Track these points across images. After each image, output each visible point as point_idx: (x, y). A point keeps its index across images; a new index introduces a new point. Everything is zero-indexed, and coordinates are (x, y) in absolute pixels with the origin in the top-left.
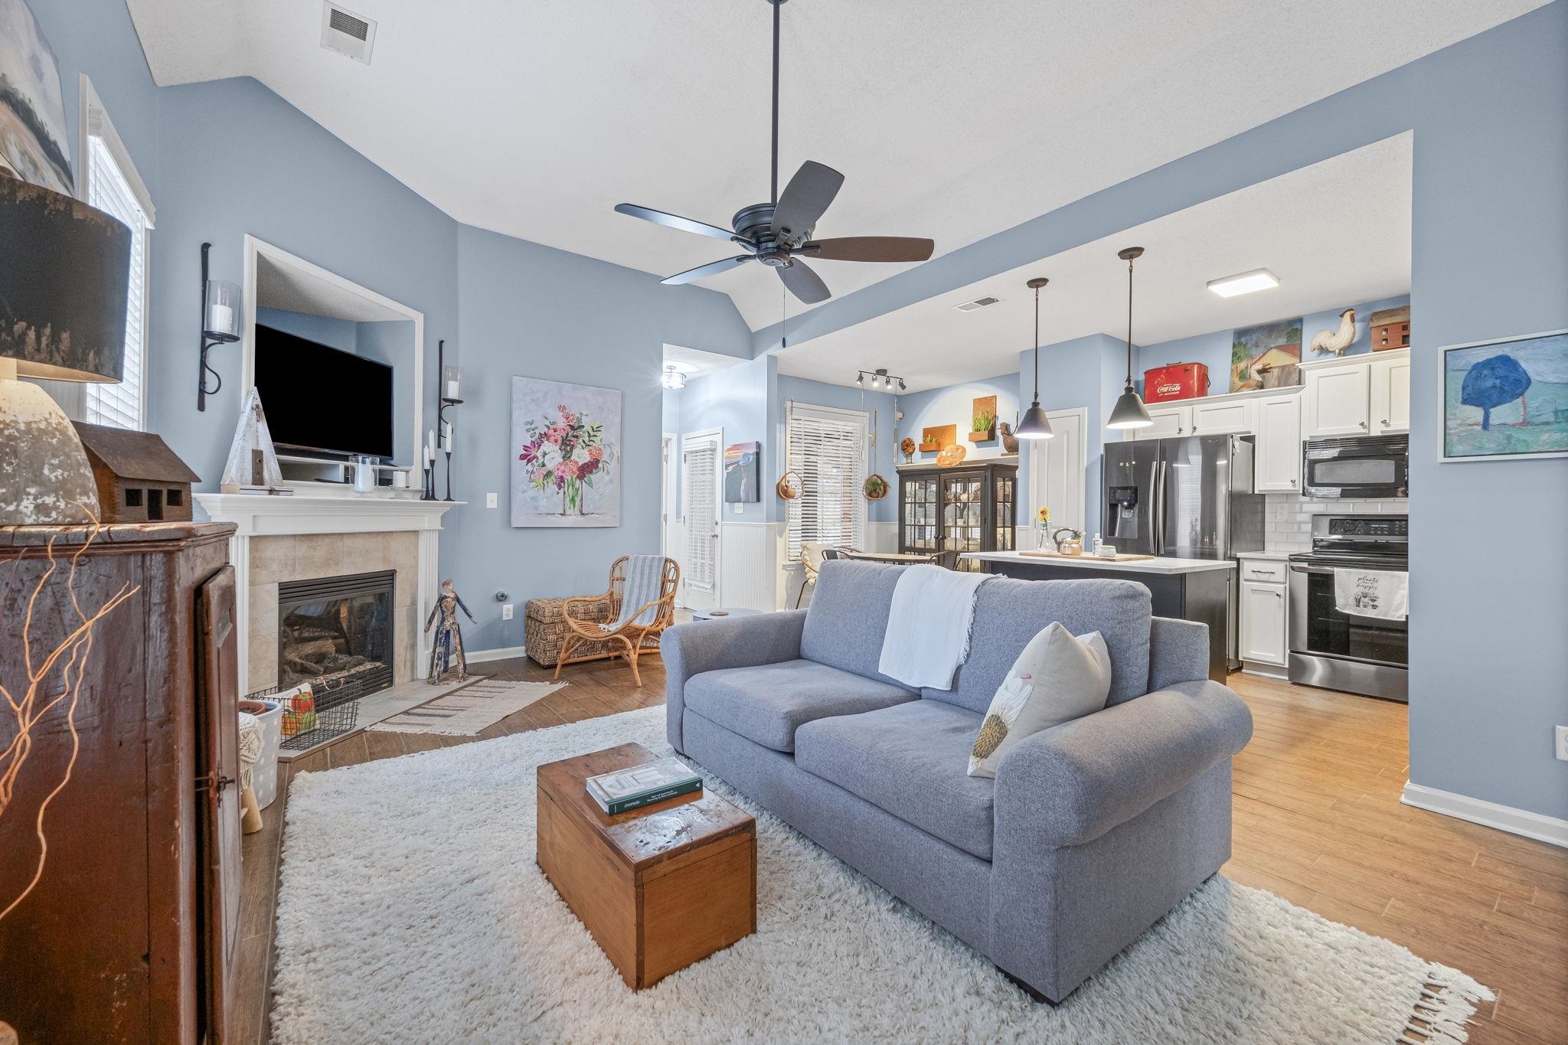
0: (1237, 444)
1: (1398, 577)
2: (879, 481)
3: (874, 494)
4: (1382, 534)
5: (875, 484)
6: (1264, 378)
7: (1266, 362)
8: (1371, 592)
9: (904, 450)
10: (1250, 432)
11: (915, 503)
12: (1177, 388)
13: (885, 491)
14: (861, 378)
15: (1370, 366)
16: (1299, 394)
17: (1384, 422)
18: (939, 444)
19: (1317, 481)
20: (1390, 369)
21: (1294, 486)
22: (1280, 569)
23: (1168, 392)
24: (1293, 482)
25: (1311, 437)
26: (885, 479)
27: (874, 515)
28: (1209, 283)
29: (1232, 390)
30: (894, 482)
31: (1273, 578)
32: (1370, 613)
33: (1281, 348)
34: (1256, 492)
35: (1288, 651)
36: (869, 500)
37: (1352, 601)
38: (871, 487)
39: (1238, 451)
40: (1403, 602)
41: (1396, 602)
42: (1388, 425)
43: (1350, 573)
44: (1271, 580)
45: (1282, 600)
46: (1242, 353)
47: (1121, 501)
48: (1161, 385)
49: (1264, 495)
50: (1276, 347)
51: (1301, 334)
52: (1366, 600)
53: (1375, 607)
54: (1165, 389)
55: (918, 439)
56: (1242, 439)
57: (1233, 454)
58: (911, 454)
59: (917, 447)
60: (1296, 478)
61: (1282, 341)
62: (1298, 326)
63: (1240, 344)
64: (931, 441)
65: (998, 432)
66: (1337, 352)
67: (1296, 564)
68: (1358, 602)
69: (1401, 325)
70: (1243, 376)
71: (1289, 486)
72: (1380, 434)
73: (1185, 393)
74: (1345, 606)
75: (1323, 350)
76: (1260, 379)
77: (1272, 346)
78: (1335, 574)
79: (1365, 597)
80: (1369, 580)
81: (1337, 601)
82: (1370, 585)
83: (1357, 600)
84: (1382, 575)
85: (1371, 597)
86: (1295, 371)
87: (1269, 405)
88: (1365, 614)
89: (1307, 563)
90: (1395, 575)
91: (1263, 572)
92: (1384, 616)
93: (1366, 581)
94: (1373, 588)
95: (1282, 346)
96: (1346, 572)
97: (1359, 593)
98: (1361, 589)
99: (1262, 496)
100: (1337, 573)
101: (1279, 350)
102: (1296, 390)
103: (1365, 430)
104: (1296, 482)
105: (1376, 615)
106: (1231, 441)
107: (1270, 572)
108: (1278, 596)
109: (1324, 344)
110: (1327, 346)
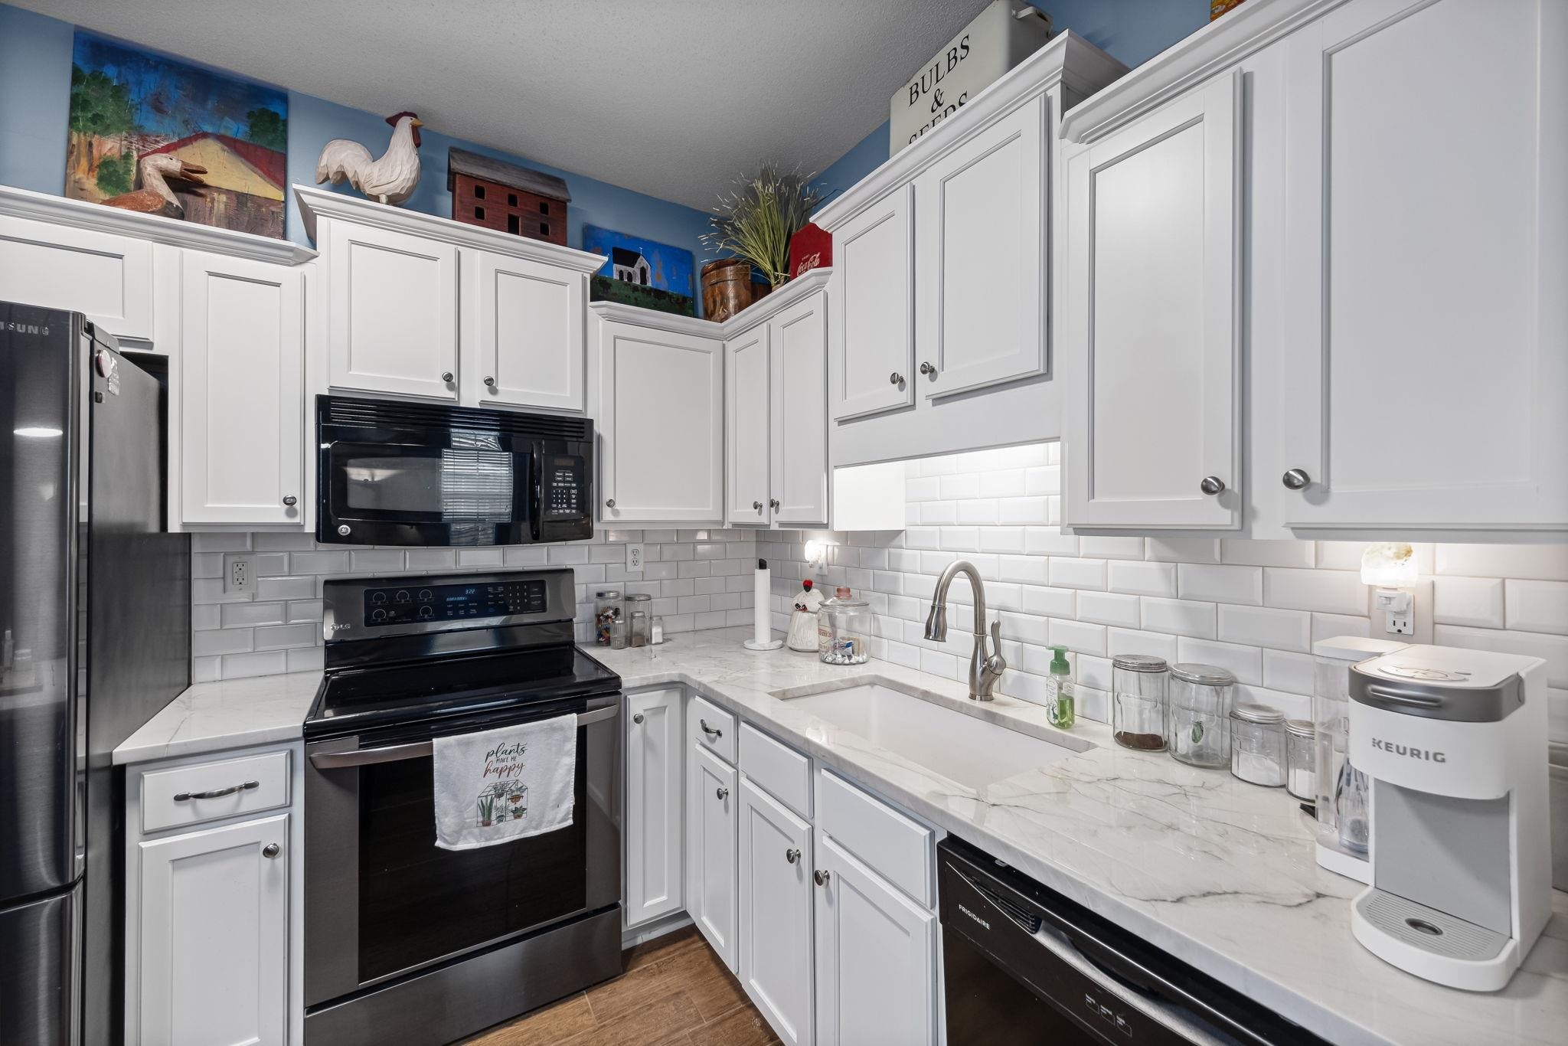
0: (109, 363)
1: (558, 730)
4: (467, 615)
6: (184, 203)
7: (195, 162)
8: (512, 777)
10: (150, 345)
15: (460, 252)
16: (298, 267)
17: (488, 382)
19: (353, 502)
20: (497, 272)
21: (291, 513)
22: (273, 769)
24: (289, 502)
25: (333, 388)
31: (248, 803)
32: (507, 833)
33: (233, 145)
34: (174, 527)
35: (300, 1014)
37: (473, 814)
39: (115, 389)
41: (556, 788)
42: (494, 391)
43: (467, 743)
44: (243, 809)
45: (280, 862)
46: (106, 110)
49: (189, 536)
50: (221, 138)
51: (285, 131)
52: (501, 802)
53: (518, 813)
57: (95, 397)
62: (276, 107)
63: (98, 78)
66: (384, 197)
68: (487, 813)
69: (506, 192)
70: (113, 175)
71: (275, 514)
72: (480, 406)
74: (458, 833)
75: (348, 185)
77: (209, 128)
78: (435, 753)
79: (500, 796)
80: (508, 752)
81: (437, 825)
82: (510, 764)
83: (484, 811)
84: (532, 733)
85: (513, 791)
86: (273, 213)
87: (211, 274)
88: (502, 838)
89: (356, 737)
90: (555, 725)
91: (221, 794)
92: (536, 828)
93: (504, 756)
94: (516, 769)
95: (236, 141)
96: (459, 743)
97: (488, 789)
98: (493, 779)
99: (186, 538)
100: (440, 752)
101: (226, 148)
102: (290, 254)
103: (451, 395)
104: (297, 506)
105: (522, 831)
106: (84, 341)
107: (241, 788)
108: (269, 853)
109: (350, 175)
110: (362, 180)
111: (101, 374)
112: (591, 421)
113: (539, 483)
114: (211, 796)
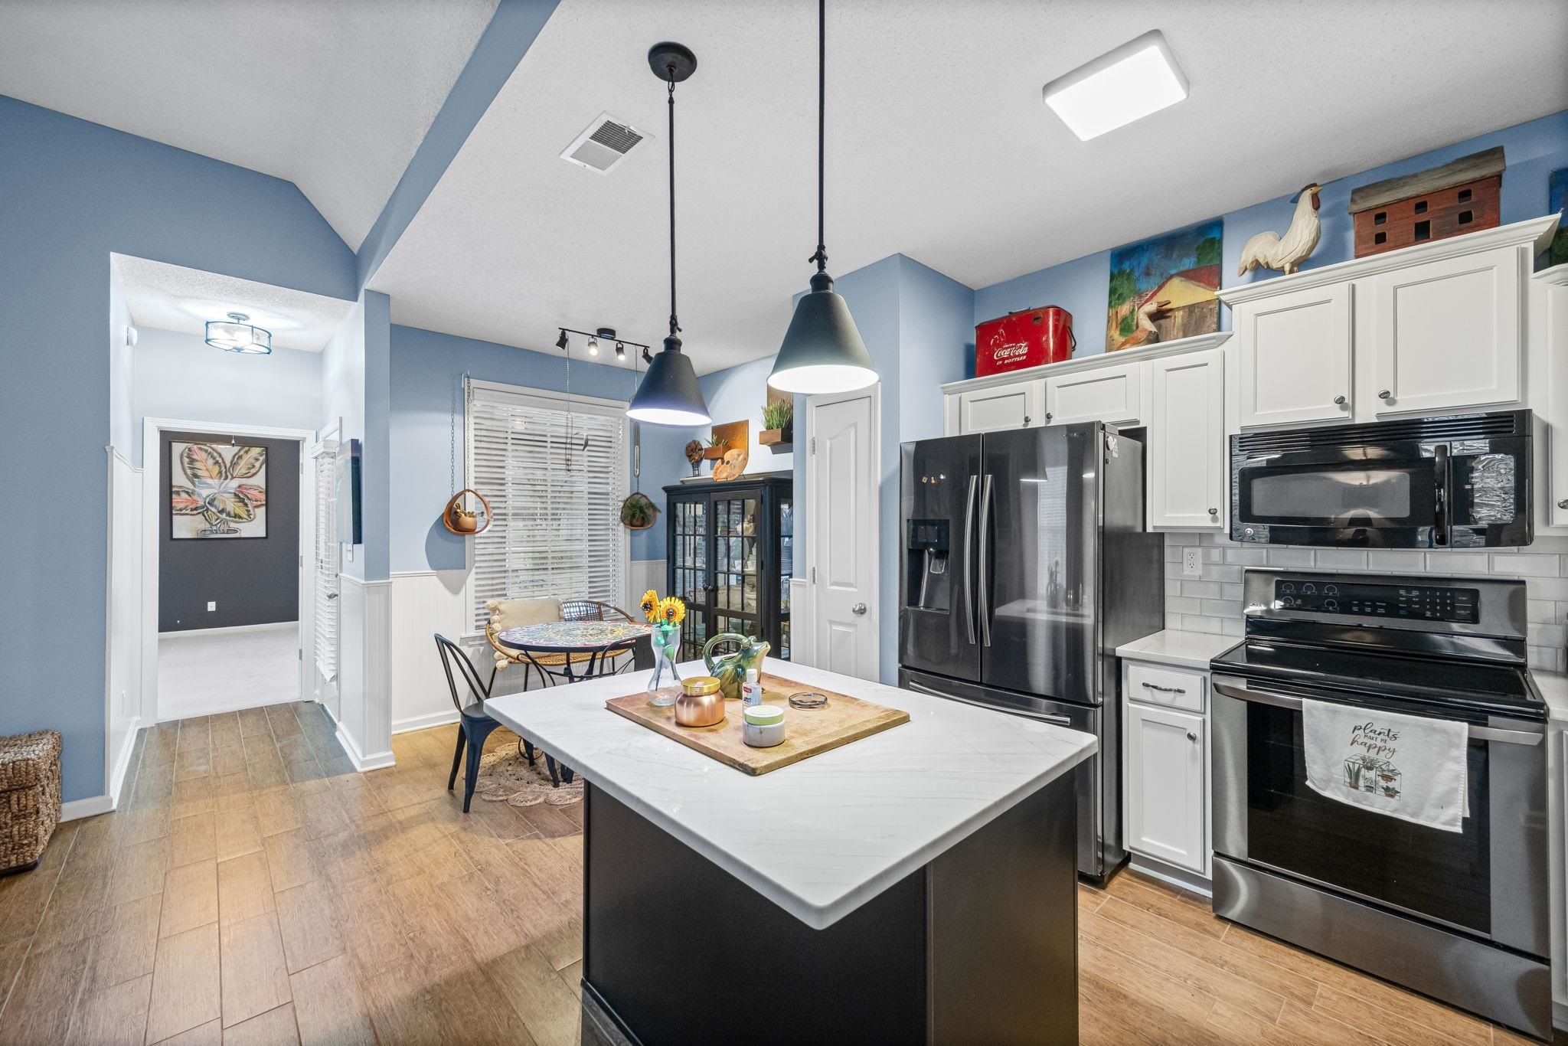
0: (1112, 442)
1: (1444, 731)
2: (643, 501)
3: (636, 521)
4: (1374, 614)
5: (634, 506)
6: (1159, 327)
7: (1164, 300)
8: (1382, 757)
9: (689, 456)
10: (1138, 422)
11: (685, 535)
12: (1023, 349)
13: (650, 517)
14: (563, 342)
15: (1354, 286)
16: (1221, 348)
17: (1385, 395)
18: (729, 449)
19: (1257, 511)
20: (1395, 289)
21: (1215, 519)
22: (1193, 684)
23: (1010, 357)
24: (1213, 512)
25: (1242, 428)
26: (648, 499)
28: (1048, 88)
29: (1109, 349)
30: (661, 504)
31: (1180, 701)
32: (1378, 804)
33: (1187, 275)
34: (1149, 529)
35: (1210, 852)
36: (630, 530)
37: (1340, 774)
38: (632, 511)
39: (1115, 455)
40: (1456, 790)
41: (1440, 789)
42: (1392, 402)
43: (1335, 711)
44: (1177, 704)
45: (1198, 747)
46: (1124, 289)
47: (926, 545)
48: (999, 346)
49: (1162, 534)
50: (1180, 274)
51: (1220, 247)
52: (1372, 774)
53: (1390, 792)
54: (1005, 353)
56: (1122, 433)
57: (1105, 461)
58: (698, 462)
59: (703, 453)
60: (1218, 506)
61: (1189, 263)
62: (1215, 234)
63: (1121, 273)
64: (718, 444)
66: (1287, 268)
67: (1224, 681)
68: (1354, 778)
69: (1413, 203)
70: (1126, 326)
71: (1204, 521)
72: (1375, 420)
73: (1035, 357)
74: (1328, 781)
75: (1261, 270)
76: (1153, 329)
77: (1173, 272)
78: (1304, 710)
79: (1370, 769)
80: (1377, 733)
81: (1307, 768)
82: (1379, 744)
83: (1351, 774)
84: (1407, 725)
85: (1383, 770)
86: (1211, 309)
87: (1168, 370)
88: (1371, 806)
89: (1245, 680)
90: (1437, 726)
91: (1166, 690)
92: (1412, 816)
93: (1372, 735)
94: (1387, 751)
95: (1188, 271)
96: (1326, 709)
97: (1357, 758)
98: (1361, 751)
99: (1160, 537)
100: (1308, 710)
101: (1183, 279)
102: (1214, 341)
103: (1346, 414)
104: (1218, 514)
105: (1396, 810)
106: (1101, 435)
107: (1175, 691)
108: (1191, 737)
109: (1261, 261)
110: (1270, 260)
111: (1108, 449)
112: (1530, 411)
113: (1440, 486)
114: (1160, 689)
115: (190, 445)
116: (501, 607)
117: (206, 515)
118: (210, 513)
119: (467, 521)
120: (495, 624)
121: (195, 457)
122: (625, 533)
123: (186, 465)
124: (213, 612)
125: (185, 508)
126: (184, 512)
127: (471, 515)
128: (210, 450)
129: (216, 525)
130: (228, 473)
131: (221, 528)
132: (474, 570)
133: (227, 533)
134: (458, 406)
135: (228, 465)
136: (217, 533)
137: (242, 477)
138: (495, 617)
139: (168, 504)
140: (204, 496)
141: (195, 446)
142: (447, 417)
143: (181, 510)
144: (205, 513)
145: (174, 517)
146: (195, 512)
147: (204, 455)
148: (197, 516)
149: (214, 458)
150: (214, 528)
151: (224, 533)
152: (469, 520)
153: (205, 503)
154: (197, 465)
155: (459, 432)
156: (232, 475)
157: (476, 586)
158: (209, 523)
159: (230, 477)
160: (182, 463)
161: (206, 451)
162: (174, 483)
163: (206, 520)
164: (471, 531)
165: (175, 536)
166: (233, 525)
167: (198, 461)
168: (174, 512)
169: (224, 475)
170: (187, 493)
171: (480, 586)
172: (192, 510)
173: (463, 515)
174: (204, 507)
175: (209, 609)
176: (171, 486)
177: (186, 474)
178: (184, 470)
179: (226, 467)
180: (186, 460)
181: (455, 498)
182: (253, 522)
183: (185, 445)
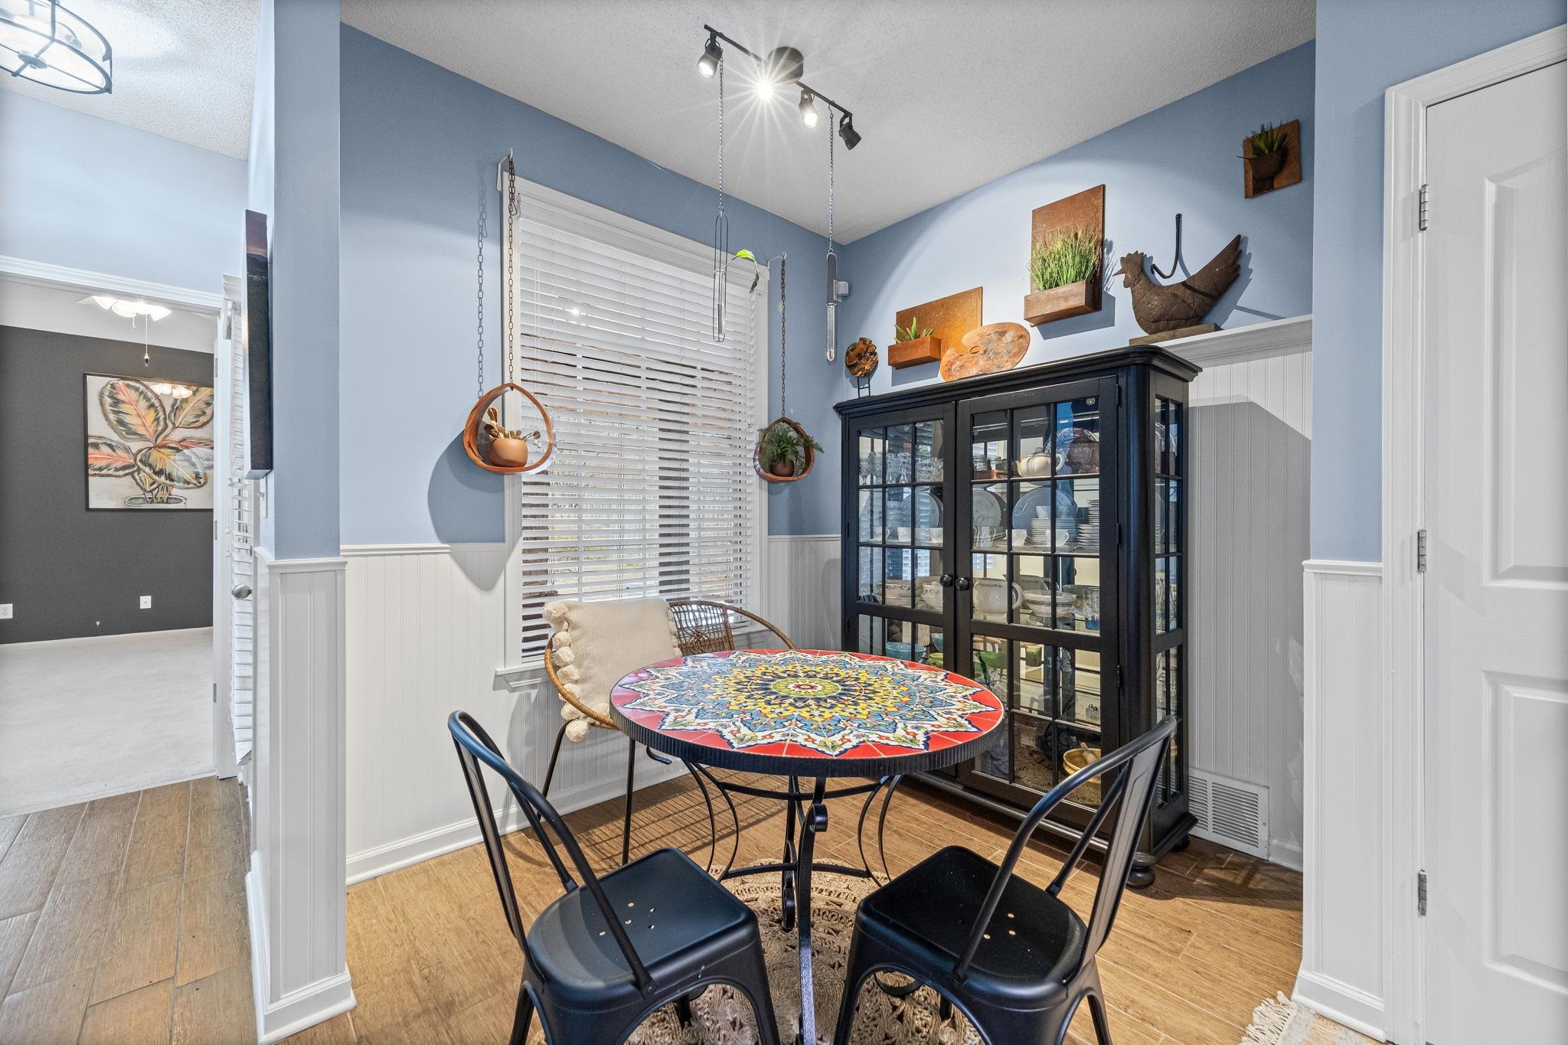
2: (792, 434)
3: (780, 467)
5: (781, 441)
9: (850, 367)
11: (884, 487)
13: (809, 459)
18: (938, 344)
26: (809, 432)
27: (783, 518)
30: (829, 437)
36: (771, 482)
38: (774, 449)
55: (883, 334)
58: (869, 375)
59: (883, 356)
64: (917, 336)
65: (1116, 287)
115: (114, 380)
116: (573, 616)
117: (137, 477)
118: (142, 474)
119: (510, 447)
120: (563, 649)
121: (121, 397)
122: (761, 488)
123: (108, 408)
124: (148, 609)
125: (107, 467)
126: (104, 472)
127: (516, 435)
128: (142, 388)
129: (151, 491)
130: (168, 421)
131: (159, 496)
132: (521, 545)
133: (167, 503)
134: (491, 226)
135: (168, 409)
136: (152, 502)
137: (188, 427)
138: (562, 636)
139: (83, 461)
140: (134, 451)
141: (121, 383)
142: (470, 243)
143: (100, 469)
144: (136, 474)
145: (91, 479)
146: (121, 473)
147: (134, 395)
148: (122, 479)
149: (148, 400)
150: (149, 495)
151: (163, 502)
152: (513, 443)
153: (135, 460)
154: (123, 408)
155: (491, 276)
156: (174, 424)
157: (525, 573)
158: (142, 488)
159: (170, 426)
160: (102, 404)
161: (137, 389)
162: (90, 432)
163: (139, 485)
164: (517, 465)
165: (92, 506)
166: (175, 492)
167: (124, 402)
168: (91, 472)
169: (162, 423)
170: (111, 446)
171: (530, 573)
172: (117, 470)
173: (501, 435)
174: (133, 466)
175: (142, 606)
176: (86, 436)
177: (107, 419)
178: (105, 415)
179: (164, 411)
180: (108, 401)
181: (484, 404)
182: (203, 488)
183: (108, 379)
